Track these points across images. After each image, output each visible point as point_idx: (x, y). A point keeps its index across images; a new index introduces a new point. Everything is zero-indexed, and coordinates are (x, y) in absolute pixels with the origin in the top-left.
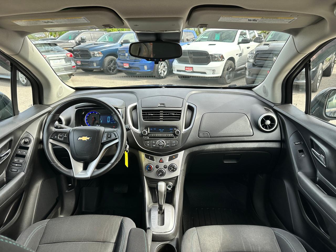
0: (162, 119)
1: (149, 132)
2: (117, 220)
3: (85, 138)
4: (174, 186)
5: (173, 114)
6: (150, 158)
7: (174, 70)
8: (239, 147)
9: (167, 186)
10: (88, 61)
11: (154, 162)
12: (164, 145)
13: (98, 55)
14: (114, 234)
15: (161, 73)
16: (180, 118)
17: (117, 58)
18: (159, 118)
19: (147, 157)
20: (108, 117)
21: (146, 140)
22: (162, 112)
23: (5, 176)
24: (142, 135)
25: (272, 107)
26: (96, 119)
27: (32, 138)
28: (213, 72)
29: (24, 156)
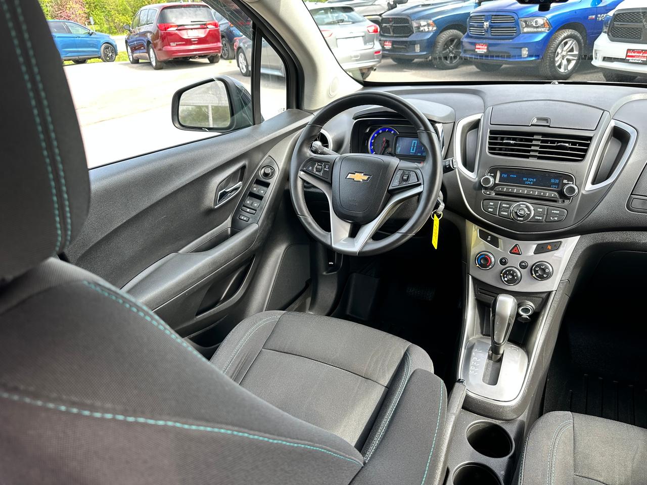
0: (537, 154)
1: (497, 182)
2: (397, 346)
3: (360, 177)
4: (537, 311)
5: (567, 145)
6: (489, 239)
7: (596, 59)
9: (519, 307)
10: (406, 42)
11: (498, 249)
12: (529, 215)
13: (427, 28)
14: (388, 370)
15: (560, 66)
16: (583, 157)
17: (464, 34)
18: (529, 151)
19: (483, 236)
20: (414, 141)
21: (488, 198)
22: (540, 137)
23: (230, 225)
24: (479, 187)
26: (390, 143)
27: (277, 169)
29: (260, 198)
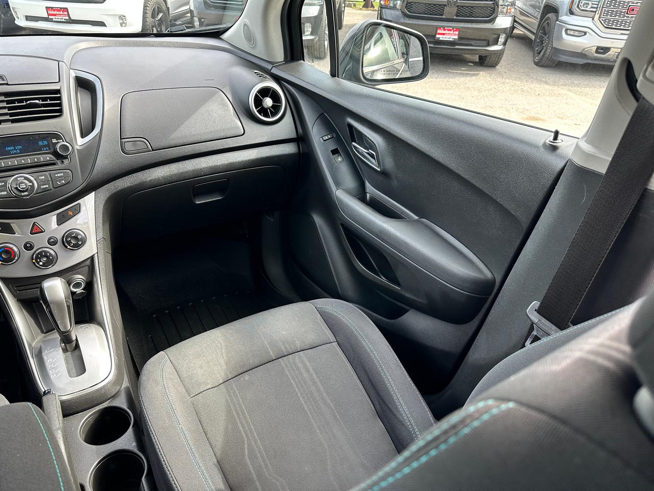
0: (8, 117)
4: (89, 280)
5: (37, 101)
7: (18, 17)
8: (221, 163)
9: (69, 285)
11: (15, 235)
12: (33, 186)
16: (61, 111)
22: (3, 98)
25: (268, 69)
28: (121, 21)
